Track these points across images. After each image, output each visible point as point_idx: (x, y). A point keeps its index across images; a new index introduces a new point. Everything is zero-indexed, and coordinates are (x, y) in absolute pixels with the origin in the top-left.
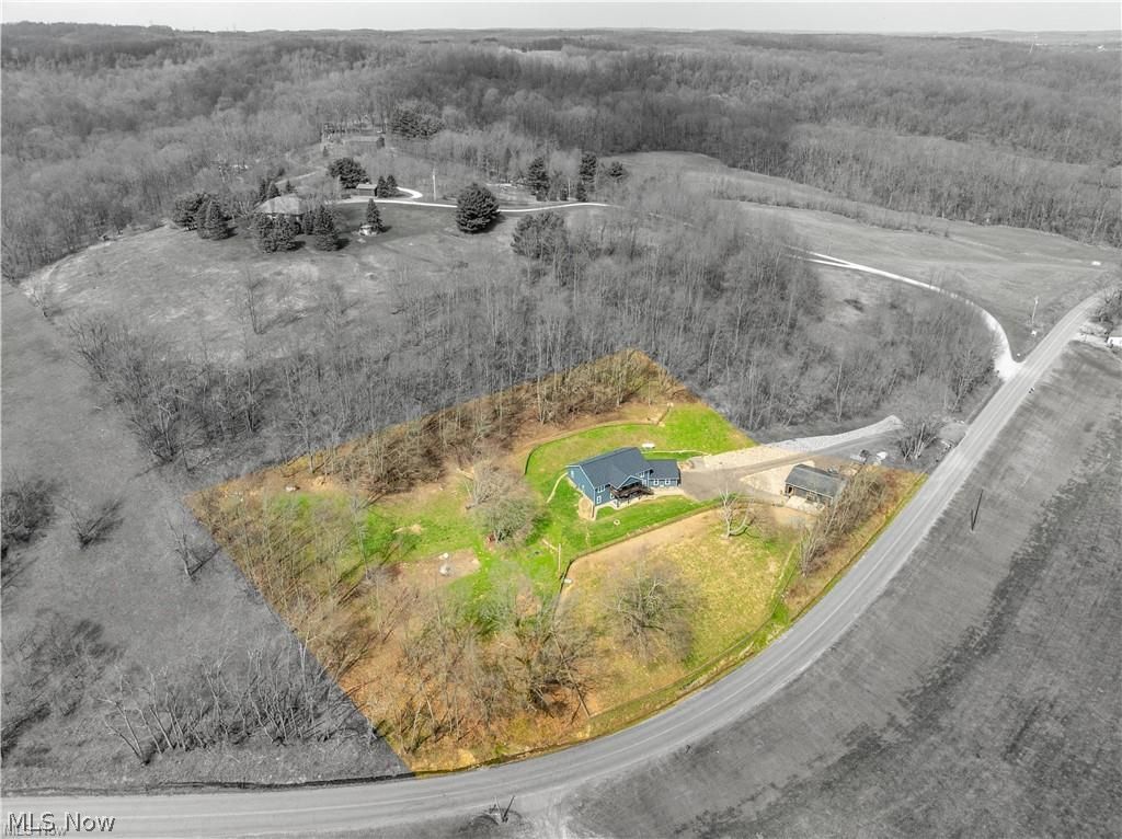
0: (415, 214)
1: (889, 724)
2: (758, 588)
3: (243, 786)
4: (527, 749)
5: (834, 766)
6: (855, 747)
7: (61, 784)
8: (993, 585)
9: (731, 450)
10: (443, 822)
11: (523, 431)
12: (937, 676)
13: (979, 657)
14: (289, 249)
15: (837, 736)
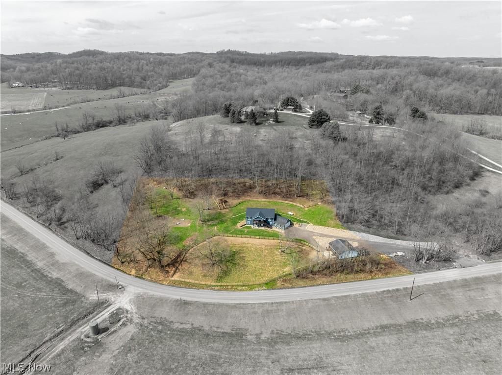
0: (300, 119)
1: (256, 335)
2: (272, 272)
3: (88, 254)
4: (149, 279)
5: (218, 332)
6: (233, 332)
7: (63, 236)
8: (385, 322)
9: (323, 226)
10: (108, 281)
11: (249, 194)
12: (301, 334)
13: (331, 339)
14: (238, 123)
15: (233, 326)
